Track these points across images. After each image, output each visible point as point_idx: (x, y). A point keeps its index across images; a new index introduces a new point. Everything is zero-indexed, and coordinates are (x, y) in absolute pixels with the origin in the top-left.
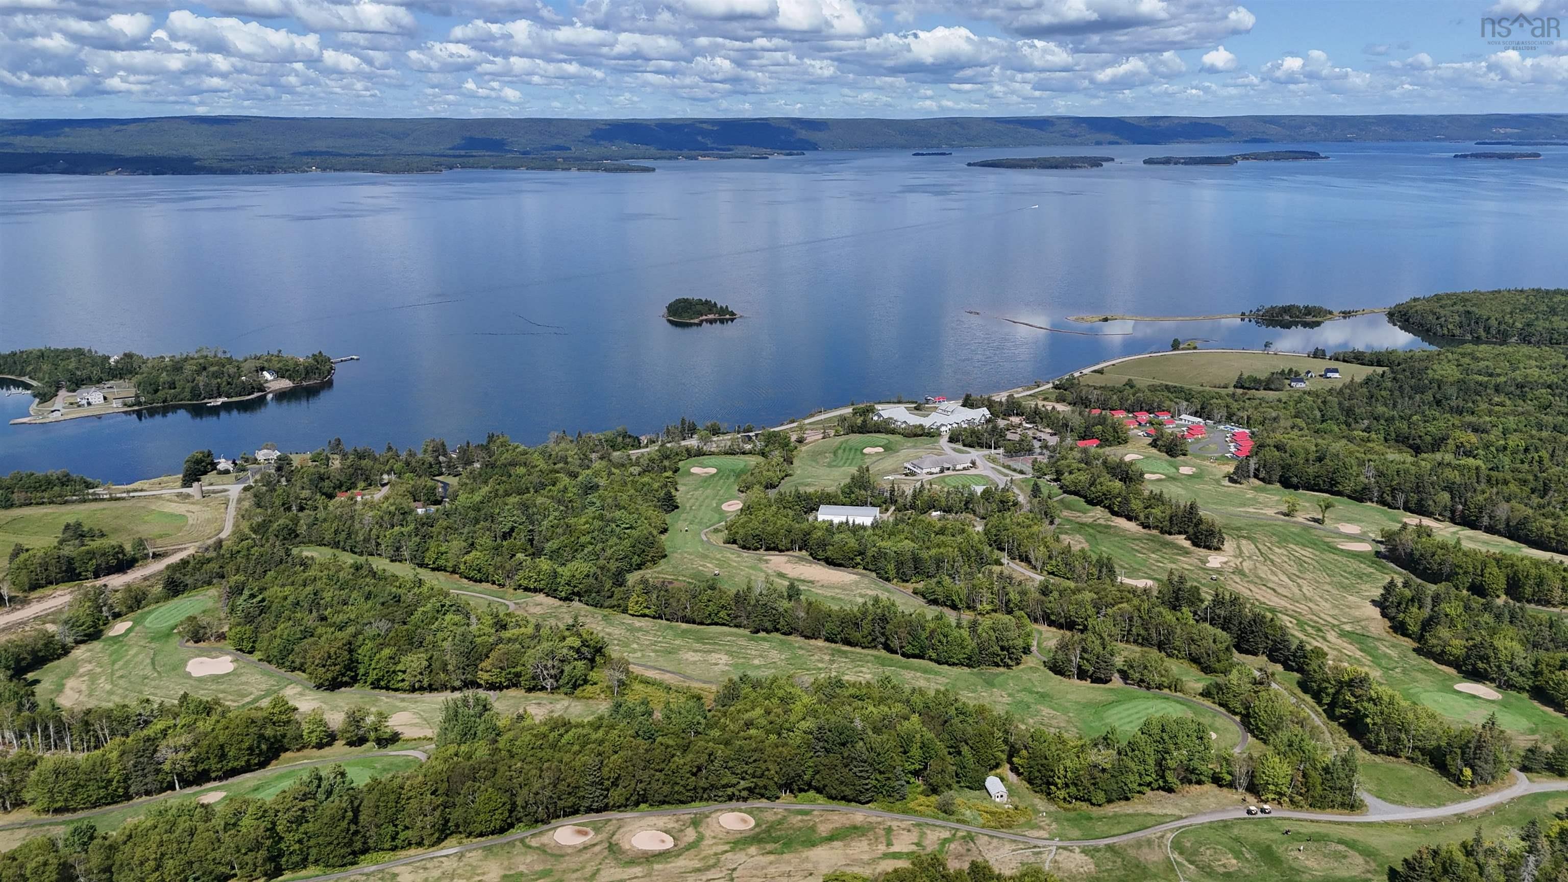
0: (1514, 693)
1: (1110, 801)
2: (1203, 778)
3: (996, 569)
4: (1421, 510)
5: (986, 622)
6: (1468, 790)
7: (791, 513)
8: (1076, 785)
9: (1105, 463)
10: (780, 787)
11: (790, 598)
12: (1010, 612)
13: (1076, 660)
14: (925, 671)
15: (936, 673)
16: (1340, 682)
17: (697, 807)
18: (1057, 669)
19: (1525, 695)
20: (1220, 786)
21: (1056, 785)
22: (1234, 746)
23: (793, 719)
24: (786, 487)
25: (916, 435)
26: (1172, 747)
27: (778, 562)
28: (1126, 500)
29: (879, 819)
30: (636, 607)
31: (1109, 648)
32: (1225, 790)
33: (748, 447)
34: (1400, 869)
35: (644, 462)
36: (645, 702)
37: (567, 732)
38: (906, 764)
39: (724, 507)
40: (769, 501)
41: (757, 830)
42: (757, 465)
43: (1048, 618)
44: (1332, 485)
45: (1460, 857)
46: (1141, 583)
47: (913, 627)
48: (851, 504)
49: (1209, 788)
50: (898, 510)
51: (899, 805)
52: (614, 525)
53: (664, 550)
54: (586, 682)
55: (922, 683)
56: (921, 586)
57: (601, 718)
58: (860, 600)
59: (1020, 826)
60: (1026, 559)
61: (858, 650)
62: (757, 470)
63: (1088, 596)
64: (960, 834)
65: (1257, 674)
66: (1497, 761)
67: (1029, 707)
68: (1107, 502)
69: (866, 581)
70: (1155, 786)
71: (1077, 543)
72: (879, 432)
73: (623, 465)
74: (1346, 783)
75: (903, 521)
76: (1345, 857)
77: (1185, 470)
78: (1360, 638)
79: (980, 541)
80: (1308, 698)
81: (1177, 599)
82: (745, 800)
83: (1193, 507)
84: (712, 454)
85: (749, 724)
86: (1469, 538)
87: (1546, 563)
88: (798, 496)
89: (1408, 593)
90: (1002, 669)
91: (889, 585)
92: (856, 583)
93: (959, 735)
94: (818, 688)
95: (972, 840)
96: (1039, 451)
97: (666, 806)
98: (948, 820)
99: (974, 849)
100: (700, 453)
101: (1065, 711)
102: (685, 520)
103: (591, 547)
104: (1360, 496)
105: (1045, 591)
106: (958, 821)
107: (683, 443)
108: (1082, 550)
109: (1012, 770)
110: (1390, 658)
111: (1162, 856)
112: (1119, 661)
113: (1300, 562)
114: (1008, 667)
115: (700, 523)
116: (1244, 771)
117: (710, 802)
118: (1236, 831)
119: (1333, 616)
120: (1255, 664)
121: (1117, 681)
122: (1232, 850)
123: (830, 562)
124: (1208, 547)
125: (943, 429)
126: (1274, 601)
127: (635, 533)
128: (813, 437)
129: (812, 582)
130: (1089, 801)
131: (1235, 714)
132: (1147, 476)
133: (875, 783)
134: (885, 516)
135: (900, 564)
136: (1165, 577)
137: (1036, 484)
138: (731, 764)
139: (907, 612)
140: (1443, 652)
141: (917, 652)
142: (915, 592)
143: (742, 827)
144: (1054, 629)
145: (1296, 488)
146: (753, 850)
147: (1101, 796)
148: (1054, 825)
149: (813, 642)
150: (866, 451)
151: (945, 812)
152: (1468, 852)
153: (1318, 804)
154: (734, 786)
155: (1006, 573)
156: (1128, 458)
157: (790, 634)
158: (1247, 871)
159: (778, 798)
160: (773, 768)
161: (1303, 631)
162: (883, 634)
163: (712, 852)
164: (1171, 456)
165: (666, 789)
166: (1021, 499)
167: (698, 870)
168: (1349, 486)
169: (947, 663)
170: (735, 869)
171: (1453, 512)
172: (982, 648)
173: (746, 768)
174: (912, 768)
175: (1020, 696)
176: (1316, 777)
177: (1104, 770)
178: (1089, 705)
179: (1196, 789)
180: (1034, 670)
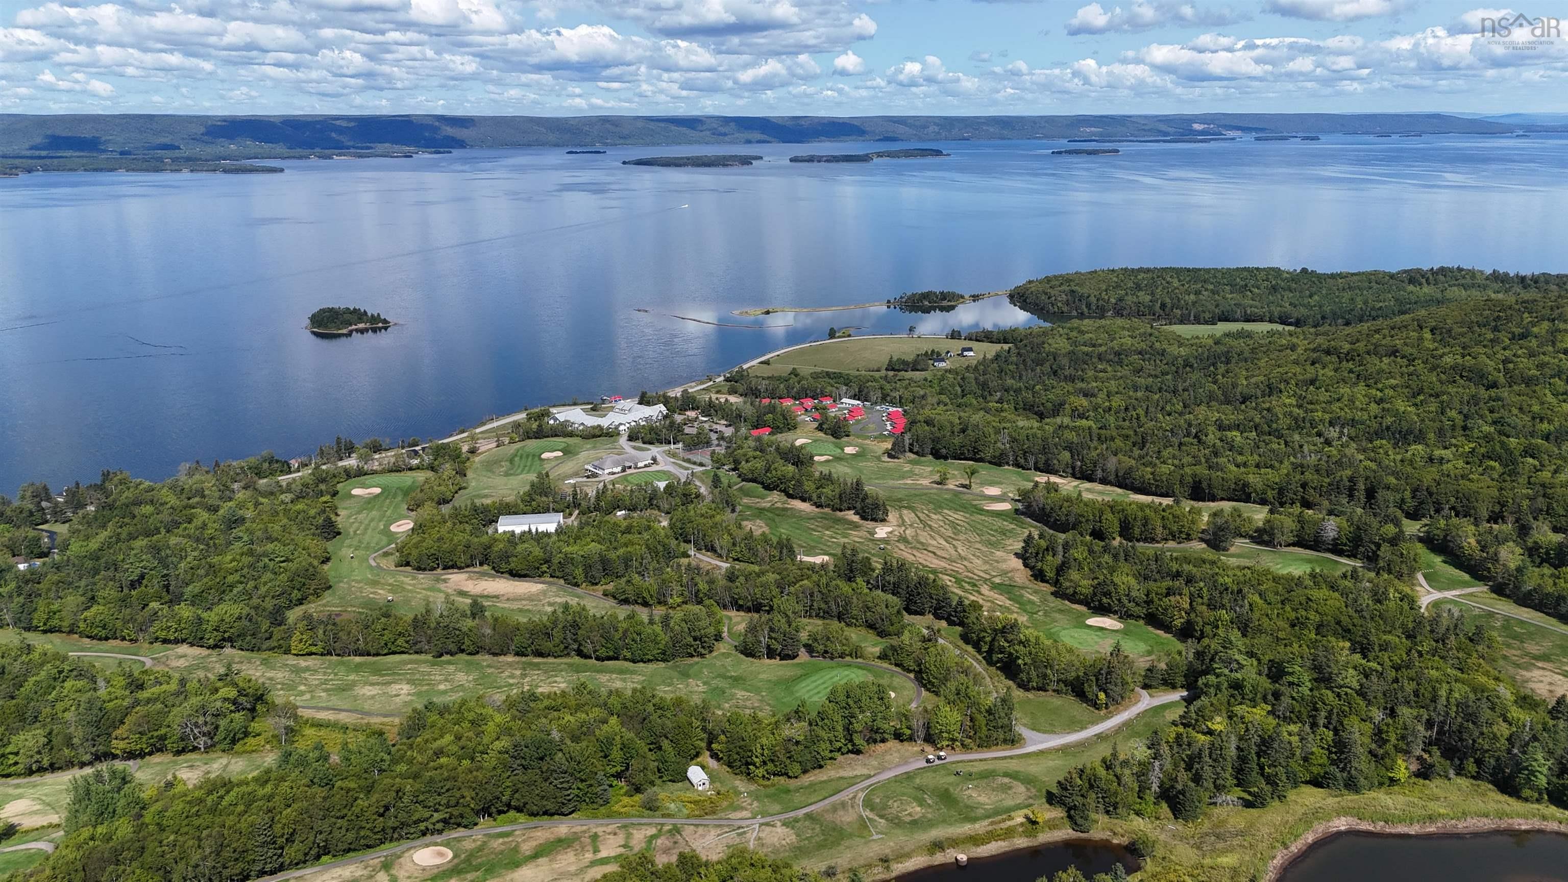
0: (1133, 621)
1: (805, 772)
2: (886, 736)
3: (684, 561)
4: (1048, 469)
5: (677, 615)
6: (1103, 712)
7: (468, 528)
8: (772, 761)
9: (778, 449)
10: (477, 813)
11: (474, 615)
12: (700, 602)
13: (764, 640)
14: (621, 672)
15: (633, 672)
16: (995, 630)
17: (387, 850)
18: (748, 651)
19: (1142, 622)
20: (902, 741)
21: (754, 764)
22: (911, 701)
23: (486, 740)
24: (461, 501)
25: (594, 436)
26: (857, 711)
27: (457, 580)
28: (799, 483)
29: (585, 828)
30: (301, 646)
31: (794, 624)
32: (906, 743)
33: (415, 462)
34: (1055, 790)
35: (297, 487)
36: (319, 747)
37: (228, 792)
38: (608, 768)
39: (393, 528)
40: (443, 517)
41: (456, 861)
42: (427, 481)
43: (737, 603)
44: (975, 453)
45: (1102, 772)
46: (818, 560)
47: (606, 629)
48: (533, 512)
49: (892, 744)
50: (582, 513)
51: (603, 810)
52: (266, 560)
53: (328, 581)
54: (246, 734)
55: (618, 684)
56: (611, 587)
57: (268, 771)
58: (549, 609)
59: (723, 810)
60: (711, 549)
61: (551, 660)
62: (427, 486)
63: (772, 577)
64: (666, 828)
65: (925, 632)
66: (1124, 683)
67: (724, 692)
68: (782, 486)
69: (554, 589)
70: (845, 750)
71: (758, 528)
72: (556, 436)
73: (272, 493)
74: (1006, 721)
75: (588, 524)
76: (1010, 788)
77: (849, 450)
78: (1007, 589)
79: (667, 536)
80: (969, 648)
81: (851, 571)
82: (440, 832)
83: (859, 483)
84: (374, 472)
85: (439, 753)
86: (1088, 490)
87: (1149, 506)
88: (475, 509)
89: (1043, 544)
90: (696, 659)
91: (579, 591)
92: (544, 593)
93: (658, 730)
94: (510, 704)
95: (679, 833)
96: (716, 442)
97: (351, 854)
98: (653, 817)
99: (681, 840)
100: (360, 473)
101: (757, 691)
102: (350, 546)
103: (240, 587)
104: (998, 461)
105: (731, 577)
106: (663, 816)
107: (340, 464)
108: (763, 534)
109: (712, 757)
110: (1033, 603)
111: (855, 816)
112: (804, 636)
113: (954, 525)
114: (702, 656)
115: (367, 548)
116: (921, 723)
117: (402, 841)
118: (918, 781)
119: (985, 572)
120: (922, 624)
121: (803, 656)
122: (916, 799)
123: (515, 574)
124: (874, 520)
125: (622, 428)
126: (935, 563)
127: (292, 566)
128: (486, 446)
129: (497, 597)
130: (786, 774)
131: (909, 671)
132: (816, 458)
133: (576, 792)
134: (569, 521)
135: (588, 568)
136: (838, 551)
137: (716, 475)
138: (421, 798)
139: (598, 615)
140: (1075, 592)
141: (611, 653)
142: (605, 594)
143: (438, 861)
144: (742, 613)
145: (945, 458)
147: (796, 768)
148: (755, 804)
149: (502, 658)
150: (544, 456)
151: (650, 809)
152: (1108, 768)
153: (985, 743)
154: (426, 820)
155: (694, 563)
156: (798, 443)
157: (478, 653)
158: (929, 816)
159: (476, 824)
160: (468, 794)
161: (962, 587)
162: (575, 641)
164: (836, 438)
165: (351, 836)
166: (703, 490)
168: (988, 453)
169: (642, 661)
171: (1073, 468)
172: (675, 641)
173: (439, 798)
174: (614, 770)
175: (715, 683)
176: (981, 719)
177: (797, 743)
178: (779, 682)
179: (880, 747)
180: (726, 655)
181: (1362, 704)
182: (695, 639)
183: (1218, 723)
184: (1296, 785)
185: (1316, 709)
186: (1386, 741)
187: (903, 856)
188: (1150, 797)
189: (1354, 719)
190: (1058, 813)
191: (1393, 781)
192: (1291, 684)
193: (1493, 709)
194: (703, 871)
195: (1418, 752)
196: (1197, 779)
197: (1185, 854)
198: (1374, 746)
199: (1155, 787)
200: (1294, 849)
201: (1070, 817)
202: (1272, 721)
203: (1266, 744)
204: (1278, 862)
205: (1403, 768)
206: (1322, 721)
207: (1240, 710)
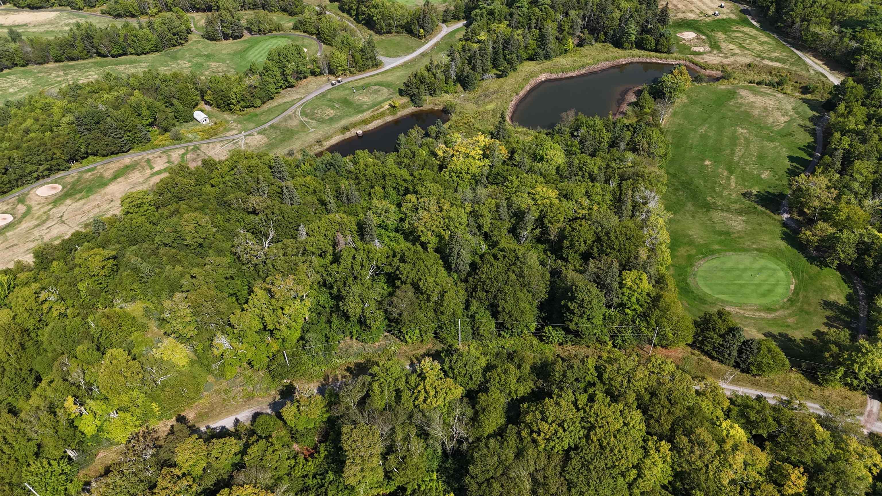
1: (264, 103)
2: (306, 75)
5: (157, 20)
6: (423, 40)
8: (243, 100)
10: (68, 161)
11: (14, 40)
12: (170, 10)
13: (220, 29)
14: (131, 62)
15: (139, 62)
16: (358, 1)
17: (17, 192)
18: (211, 37)
20: (316, 76)
21: (233, 104)
22: (316, 52)
23: (56, 118)
26: (286, 63)
29: (140, 157)
31: (236, 16)
32: (318, 77)
34: (403, 88)
38: (143, 121)
41: (65, 190)
43: (195, 7)
45: (426, 73)
47: (111, 36)
49: (311, 78)
51: (148, 145)
55: (132, 71)
56: (105, 7)
58: (67, 28)
59: (222, 132)
61: (81, 62)
64: (190, 148)
65: (317, 9)
66: (433, 21)
67: (203, 65)
69: (65, 14)
70: (284, 87)
74: (372, 54)
76: (379, 91)
80: (345, 15)
82: (48, 176)
85: (27, 131)
90: (179, 47)
91: (83, 13)
92: (59, 18)
93: (168, 94)
94: (64, 94)
95: (198, 149)
98: (180, 143)
99: (201, 153)
101: (224, 61)
106: (186, 142)
109: (206, 104)
111: (298, 122)
112: (243, 23)
114: (182, 44)
116: (325, 64)
117: (25, 186)
118: (329, 96)
120: (315, 4)
121: (247, 35)
122: (329, 106)
129: (26, 25)
130: (253, 106)
131: (312, 34)
133: (128, 138)
138: (27, 159)
139: (103, 28)
141: (121, 52)
142: (103, 13)
143: (54, 192)
144: (201, 14)
146: (68, 201)
147: (258, 102)
148: (239, 125)
149: (46, 66)
151: (177, 140)
152: (429, 70)
153: (362, 69)
154: (36, 171)
157: (27, 65)
158: (339, 114)
159: (70, 168)
160: (58, 152)
162: (93, 47)
163: (41, 212)
167: (38, 225)
169: (143, 53)
170: (62, 216)
172: (161, 38)
173: (39, 158)
174: (147, 122)
175: (195, 60)
176: (358, 56)
177: (255, 87)
178: (236, 53)
179: (304, 81)
180: (197, 42)
181: (552, 12)
182: (174, 34)
183: (483, 36)
184: (521, 62)
185: (530, 19)
186: (563, 31)
187: (327, 138)
188: (451, 83)
189: (549, 21)
190: (406, 100)
191: (566, 51)
192: (518, 7)
193: (613, 4)
194: (218, 166)
195: (578, 33)
196: (474, 68)
197: (470, 108)
198: (558, 34)
199: (453, 77)
200: (521, 94)
201: (412, 100)
202: (509, 30)
203: (507, 42)
204: (513, 103)
205: (571, 43)
206: (533, 25)
207: (493, 26)
